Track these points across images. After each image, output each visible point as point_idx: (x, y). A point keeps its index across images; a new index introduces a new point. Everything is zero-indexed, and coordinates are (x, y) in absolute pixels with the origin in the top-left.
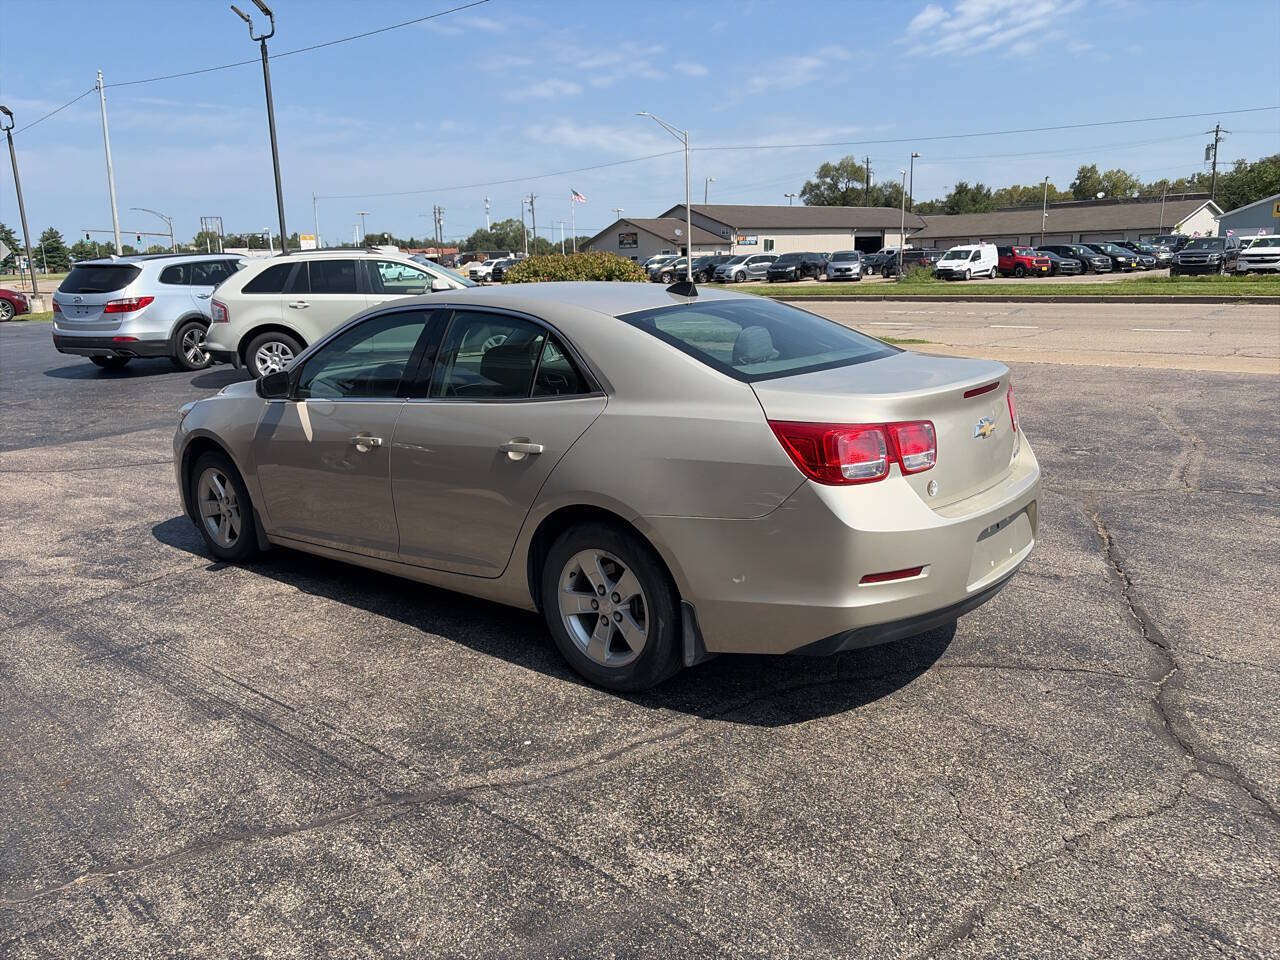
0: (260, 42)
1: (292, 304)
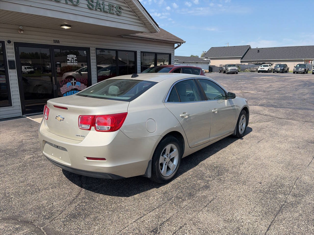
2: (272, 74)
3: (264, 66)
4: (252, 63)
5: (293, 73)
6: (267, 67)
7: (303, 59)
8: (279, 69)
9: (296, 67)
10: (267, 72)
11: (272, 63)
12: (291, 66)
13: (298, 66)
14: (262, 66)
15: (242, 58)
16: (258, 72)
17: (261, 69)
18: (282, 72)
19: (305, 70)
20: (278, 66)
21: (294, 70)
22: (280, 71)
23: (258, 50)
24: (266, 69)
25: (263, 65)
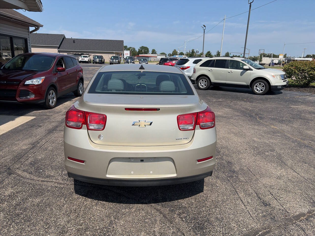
0: (250, 4)
1: (209, 70)
2: (92, 64)
3: (84, 57)
4: (71, 54)
5: (109, 64)
6: (87, 58)
7: (114, 52)
8: (98, 60)
9: (111, 59)
10: (88, 63)
11: (90, 54)
12: (107, 58)
13: (113, 58)
14: (82, 57)
15: (59, 48)
16: (80, 63)
17: (82, 59)
18: (101, 63)
19: (119, 61)
20: (96, 57)
21: (110, 61)
22: (98, 62)
23: (74, 41)
24: (86, 59)
25: (82, 55)
